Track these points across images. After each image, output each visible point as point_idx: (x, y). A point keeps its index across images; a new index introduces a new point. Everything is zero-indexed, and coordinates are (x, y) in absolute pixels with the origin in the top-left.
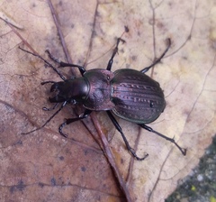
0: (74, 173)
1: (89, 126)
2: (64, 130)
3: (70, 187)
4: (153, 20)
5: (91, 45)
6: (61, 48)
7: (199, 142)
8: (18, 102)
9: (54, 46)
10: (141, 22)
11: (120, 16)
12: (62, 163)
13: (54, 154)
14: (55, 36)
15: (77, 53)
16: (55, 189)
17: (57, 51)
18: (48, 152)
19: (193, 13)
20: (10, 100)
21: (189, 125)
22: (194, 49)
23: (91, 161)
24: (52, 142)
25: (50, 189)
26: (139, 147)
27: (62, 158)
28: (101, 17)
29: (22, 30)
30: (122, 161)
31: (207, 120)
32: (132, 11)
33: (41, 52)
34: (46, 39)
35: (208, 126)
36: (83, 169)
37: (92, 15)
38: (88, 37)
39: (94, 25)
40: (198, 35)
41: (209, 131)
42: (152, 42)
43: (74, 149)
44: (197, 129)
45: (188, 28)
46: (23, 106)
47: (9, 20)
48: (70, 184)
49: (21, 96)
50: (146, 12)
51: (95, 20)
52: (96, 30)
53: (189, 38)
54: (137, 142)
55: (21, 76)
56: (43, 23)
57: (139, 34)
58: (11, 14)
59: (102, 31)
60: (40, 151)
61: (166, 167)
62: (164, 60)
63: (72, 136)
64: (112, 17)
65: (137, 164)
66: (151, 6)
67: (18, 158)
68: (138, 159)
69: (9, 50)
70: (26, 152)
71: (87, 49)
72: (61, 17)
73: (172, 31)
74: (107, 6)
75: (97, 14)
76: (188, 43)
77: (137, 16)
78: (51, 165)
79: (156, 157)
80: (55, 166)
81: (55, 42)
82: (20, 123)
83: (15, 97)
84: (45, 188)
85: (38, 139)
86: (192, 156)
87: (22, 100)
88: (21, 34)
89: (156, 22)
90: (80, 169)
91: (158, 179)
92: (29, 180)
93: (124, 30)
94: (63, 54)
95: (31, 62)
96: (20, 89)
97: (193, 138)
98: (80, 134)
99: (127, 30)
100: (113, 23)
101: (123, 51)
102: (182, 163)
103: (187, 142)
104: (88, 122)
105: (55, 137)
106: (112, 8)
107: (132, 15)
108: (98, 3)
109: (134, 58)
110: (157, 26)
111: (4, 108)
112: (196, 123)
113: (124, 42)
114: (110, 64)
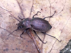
0: (23, 47)
1: (29, 35)
2: (22, 36)
3: (22, 51)
4: (50, 7)
5: (30, 14)
6: (22, 16)
7: (66, 39)
8: (8, 29)
10: (47, 8)
11: (40, 6)
12: (20, 44)
13: (18, 42)
15: (27, 16)
16: (17, 51)
17: (21, 16)
18: (16, 41)
20: (5, 28)
21: (62, 33)
22: (64, 13)
23: (30, 44)
24: (17, 39)
25: (16, 51)
26: (45, 40)
27: (20, 43)
28: (34, 7)
29: (11, 12)
30: (39, 44)
31: (69, 32)
32: (44, 5)
33: (17, 17)
34: (18, 14)
36: (27, 46)
37: (31, 7)
38: (30, 12)
39: (32, 9)
40: (66, 9)
41: (70, 35)
42: (50, 12)
43: (25, 41)
44: (65, 35)
45: (62, 8)
46: (9, 30)
47: (7, 10)
48: (22, 50)
49: (9, 27)
50: (48, 5)
53: (63, 10)
54: (44, 38)
55: (10, 23)
56: (17, 10)
57: (46, 10)
58: (8, 9)
59: (34, 10)
60: (13, 41)
62: (54, 16)
63: (24, 38)
64: (37, 7)
65: (44, 45)
66: (50, 3)
67: (7, 42)
68: (44, 43)
69: (7, 17)
70: (10, 41)
71: (29, 15)
72: (22, 8)
73: (57, 9)
75: (32, 6)
76: (62, 12)
77: (45, 6)
78: (16, 45)
79: (51, 43)
80: (18, 45)
81: (21, 14)
82: (8, 34)
83: (7, 27)
84: (14, 50)
85: (13, 38)
86: (64, 43)
87: (9, 28)
88: (11, 13)
89: (51, 7)
90: (26, 46)
91: (52, 49)
92: (10, 48)
93: (41, 10)
94: (23, 17)
95: (13, 19)
96: (9, 25)
97: (64, 37)
98: (27, 37)
99: (42, 10)
100: (37, 8)
101: (40, 15)
102: (60, 45)
103: (62, 38)
104: (29, 34)
105: (19, 38)
106: (37, 5)
107: (44, 6)
108: (33, 4)
109: (44, 16)
110: (52, 8)
111: (4, 30)
112: (65, 33)
113: (40, 12)
114: (33, 17)
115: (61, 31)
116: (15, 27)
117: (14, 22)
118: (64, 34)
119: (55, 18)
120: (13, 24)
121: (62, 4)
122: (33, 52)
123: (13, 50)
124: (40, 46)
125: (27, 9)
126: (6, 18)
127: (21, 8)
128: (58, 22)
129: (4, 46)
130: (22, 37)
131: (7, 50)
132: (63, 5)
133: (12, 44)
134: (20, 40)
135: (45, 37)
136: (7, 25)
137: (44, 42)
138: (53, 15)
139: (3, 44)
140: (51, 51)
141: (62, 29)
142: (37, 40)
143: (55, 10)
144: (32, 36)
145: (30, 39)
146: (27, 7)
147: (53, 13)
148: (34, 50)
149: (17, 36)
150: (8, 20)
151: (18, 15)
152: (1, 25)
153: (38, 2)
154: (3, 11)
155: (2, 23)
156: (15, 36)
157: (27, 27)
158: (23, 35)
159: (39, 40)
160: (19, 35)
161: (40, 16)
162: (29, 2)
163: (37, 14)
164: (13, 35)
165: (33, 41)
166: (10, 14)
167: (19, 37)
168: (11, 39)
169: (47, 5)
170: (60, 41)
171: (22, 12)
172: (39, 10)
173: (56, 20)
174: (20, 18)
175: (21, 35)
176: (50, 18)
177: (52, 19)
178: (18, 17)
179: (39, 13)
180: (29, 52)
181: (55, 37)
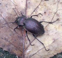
0: (12, 40)
1: (22, 31)
5: (32, 13)
6: (25, 12)
7: (56, 50)
8: (6, 19)
9: (23, 11)
10: (51, 12)
11: (45, 9)
12: (10, 36)
13: (9, 33)
14: (25, 9)
15: (28, 14)
16: (5, 41)
17: (24, 13)
18: (8, 32)
20: (5, 18)
21: (54, 43)
23: (18, 39)
24: (10, 31)
27: (11, 35)
28: (39, 8)
30: (26, 43)
32: (50, 9)
34: (22, 9)
35: (61, 47)
36: (15, 40)
37: (36, 7)
38: (32, 11)
39: (36, 9)
42: (52, 18)
43: (16, 35)
44: (56, 46)
46: (7, 20)
48: (9, 42)
49: (8, 18)
51: (36, 8)
52: (35, 10)
54: (33, 40)
55: (11, 14)
56: (23, 6)
57: (49, 15)
58: (15, 2)
59: (37, 11)
60: (6, 31)
61: (40, 52)
62: (54, 24)
64: (42, 9)
69: (11, 8)
70: (3, 30)
72: (28, 5)
74: (42, 6)
75: (38, 7)
77: (51, 11)
78: (7, 35)
79: (38, 47)
80: (8, 36)
83: (6, 18)
84: (3, 39)
85: (7, 28)
86: (51, 53)
89: (56, 14)
90: (14, 40)
91: (36, 53)
94: (25, 13)
96: (9, 16)
97: (53, 48)
98: (19, 32)
99: (45, 13)
100: (41, 10)
101: (41, 17)
102: (46, 53)
103: (51, 48)
105: (12, 30)
106: (43, 7)
107: (49, 10)
109: (43, 20)
110: (56, 15)
111: (3, 19)
112: (57, 44)
113: (42, 15)
115: (53, 41)
116: (14, 20)
117: (15, 15)
118: (55, 45)
119: (55, 25)
120: (14, 17)
122: (18, 47)
123: (2, 39)
124: (26, 45)
125: (31, 7)
127: (26, 5)
128: (55, 30)
130: (15, 31)
133: (3, 33)
134: (13, 32)
136: (7, 15)
137: (32, 44)
138: (54, 22)
141: (56, 39)
142: (26, 39)
143: (58, 18)
145: (21, 35)
146: (32, 6)
147: (55, 20)
148: (20, 47)
149: (12, 28)
150: (10, 11)
152: (3, 14)
153: (45, 5)
155: (5, 12)
156: (10, 27)
158: (17, 29)
159: (28, 40)
160: (14, 28)
161: (41, 18)
162: (37, 1)
164: (8, 26)
165: (23, 38)
168: (5, 29)
169: (53, 10)
172: (42, 12)
173: (55, 28)
176: (49, 24)
178: (21, 12)
179: (41, 15)
180: (15, 46)
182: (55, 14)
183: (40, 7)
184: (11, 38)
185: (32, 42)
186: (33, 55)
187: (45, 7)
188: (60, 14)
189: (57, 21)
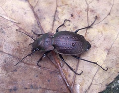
0: (43, 83)
1: (52, 61)
2: (39, 64)
3: (40, 89)
4: (88, 10)
5: (53, 25)
6: (39, 29)
7: (117, 64)
8: (15, 53)
9: (36, 28)
10: (81, 11)
11: (69, 10)
12: (37, 78)
13: (33, 74)
14: (36, 24)
15: (47, 30)
16: (33, 90)
17: (37, 30)
18: (30, 73)
19: (112, 3)
20: (11, 53)
21: (109, 55)
22: (113, 19)
23: (53, 76)
24: (32, 69)
25: (30, 90)
26: (79, 68)
27: (37, 76)
28: (58, 12)
29: (18, 23)
30: (69, 76)
32: (76, 7)
33: (30, 32)
34: (32, 26)
36: (49, 80)
37: (54, 12)
39: (54, 16)
40: (115, 12)
42: (87, 19)
43: (45, 72)
44: (115, 57)
45: (108, 10)
46: (17, 55)
47: (12, 20)
48: (40, 87)
49: (16, 50)
50: (84, 6)
51: (55, 14)
52: (55, 18)
53: (109, 14)
55: (18, 42)
57: (79, 17)
58: (14, 18)
59: (58, 18)
60: (25, 73)
62: (94, 26)
63: (44, 66)
64: (64, 11)
65: (78, 77)
66: (87, 4)
67: (14, 77)
68: (77, 74)
69: (12, 32)
70: (19, 74)
71: (51, 27)
72: (39, 15)
73: (99, 13)
74: (62, 7)
75: (56, 11)
76: (109, 16)
77: (79, 10)
78: (31, 79)
79: (89, 73)
80: (33, 79)
81: (36, 27)
82: (16, 62)
83: (13, 51)
84: (28, 90)
85: (25, 68)
86: (113, 71)
87: (17, 52)
88: (19, 25)
89: (90, 10)
90: (47, 80)
91: (91, 84)
92: (19, 86)
93: (70, 16)
94: (40, 31)
95: (24, 36)
96: (16, 47)
97: (112, 62)
98: (48, 65)
99: (72, 16)
100: (65, 14)
101: (69, 25)
102: (106, 75)
103: (109, 64)
104: (52, 59)
105: (34, 67)
106: (64, 8)
107: (76, 9)
108: (57, 6)
109: (76, 28)
110: (90, 12)
111: (8, 56)
112: (114, 54)
113: (70, 21)
114: (57, 31)
115: (106, 52)
116: (28, 49)
117: (26, 41)
118: (113, 57)
119: (97, 28)
120: (25, 45)
121: (109, 2)
122: (59, 89)
123: (26, 88)
124: (70, 79)
125: (46, 16)
126: (12, 35)
127: (36, 16)
128: (101, 35)
129: (11, 83)
130: (40, 66)
131: (15, 89)
132: (110, 4)
133: (22, 78)
134: (37, 70)
135: (78, 63)
136: (13, 47)
137: (78, 72)
138: (93, 24)
139: (8, 79)
140: (91, 88)
141: (108, 47)
142: (66, 69)
143: (95, 15)
144: (56, 63)
145: (54, 67)
147: (93, 20)
148: (62, 86)
149: (32, 64)
150: (14, 38)
151: (31, 28)
152: (4, 47)
153: (65, 4)
154: (6, 23)
155: (5, 43)
156: (28, 64)
157: (47, 50)
158: (42, 62)
159: (69, 69)
160: (35, 62)
161: (70, 27)
162: (50, 3)
163: (63, 25)
164: (25, 63)
165: (60, 71)
166: (18, 28)
167: (34, 65)
168: (21, 71)
169: (82, 7)
170: (106, 69)
171: (39, 23)
172: (67, 17)
173: (99, 32)
174: (35, 33)
175: (38, 62)
176: (87, 30)
177: (90, 31)
179: (68, 22)
180: (53, 90)
181: (96, 63)
182: (88, 11)
183: (59, 10)
184: (40, 81)
185: (77, 69)
186: (89, 88)
187: (67, 7)
188: (95, 9)
189: (97, 21)
